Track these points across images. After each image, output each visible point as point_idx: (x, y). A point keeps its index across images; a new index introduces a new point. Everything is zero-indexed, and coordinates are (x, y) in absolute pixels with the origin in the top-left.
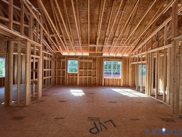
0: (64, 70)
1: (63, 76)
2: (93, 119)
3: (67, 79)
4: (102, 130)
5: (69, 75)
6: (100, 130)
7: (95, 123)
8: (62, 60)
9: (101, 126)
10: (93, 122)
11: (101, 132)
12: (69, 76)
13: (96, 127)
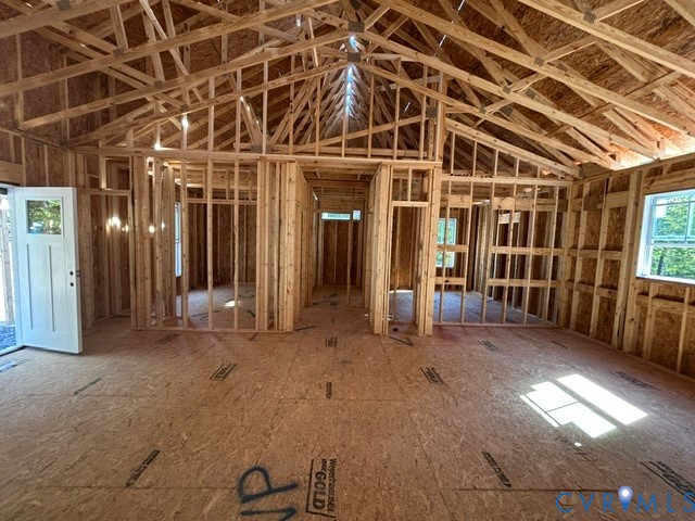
0: (615, 255)
1: (605, 292)
2: (327, 482)
3: (628, 318)
4: (244, 513)
5: (645, 294)
6: (246, 507)
7: (294, 486)
8: (612, 201)
9: (267, 512)
10: (302, 478)
11: (238, 507)
12: (643, 299)
13: (270, 491)
